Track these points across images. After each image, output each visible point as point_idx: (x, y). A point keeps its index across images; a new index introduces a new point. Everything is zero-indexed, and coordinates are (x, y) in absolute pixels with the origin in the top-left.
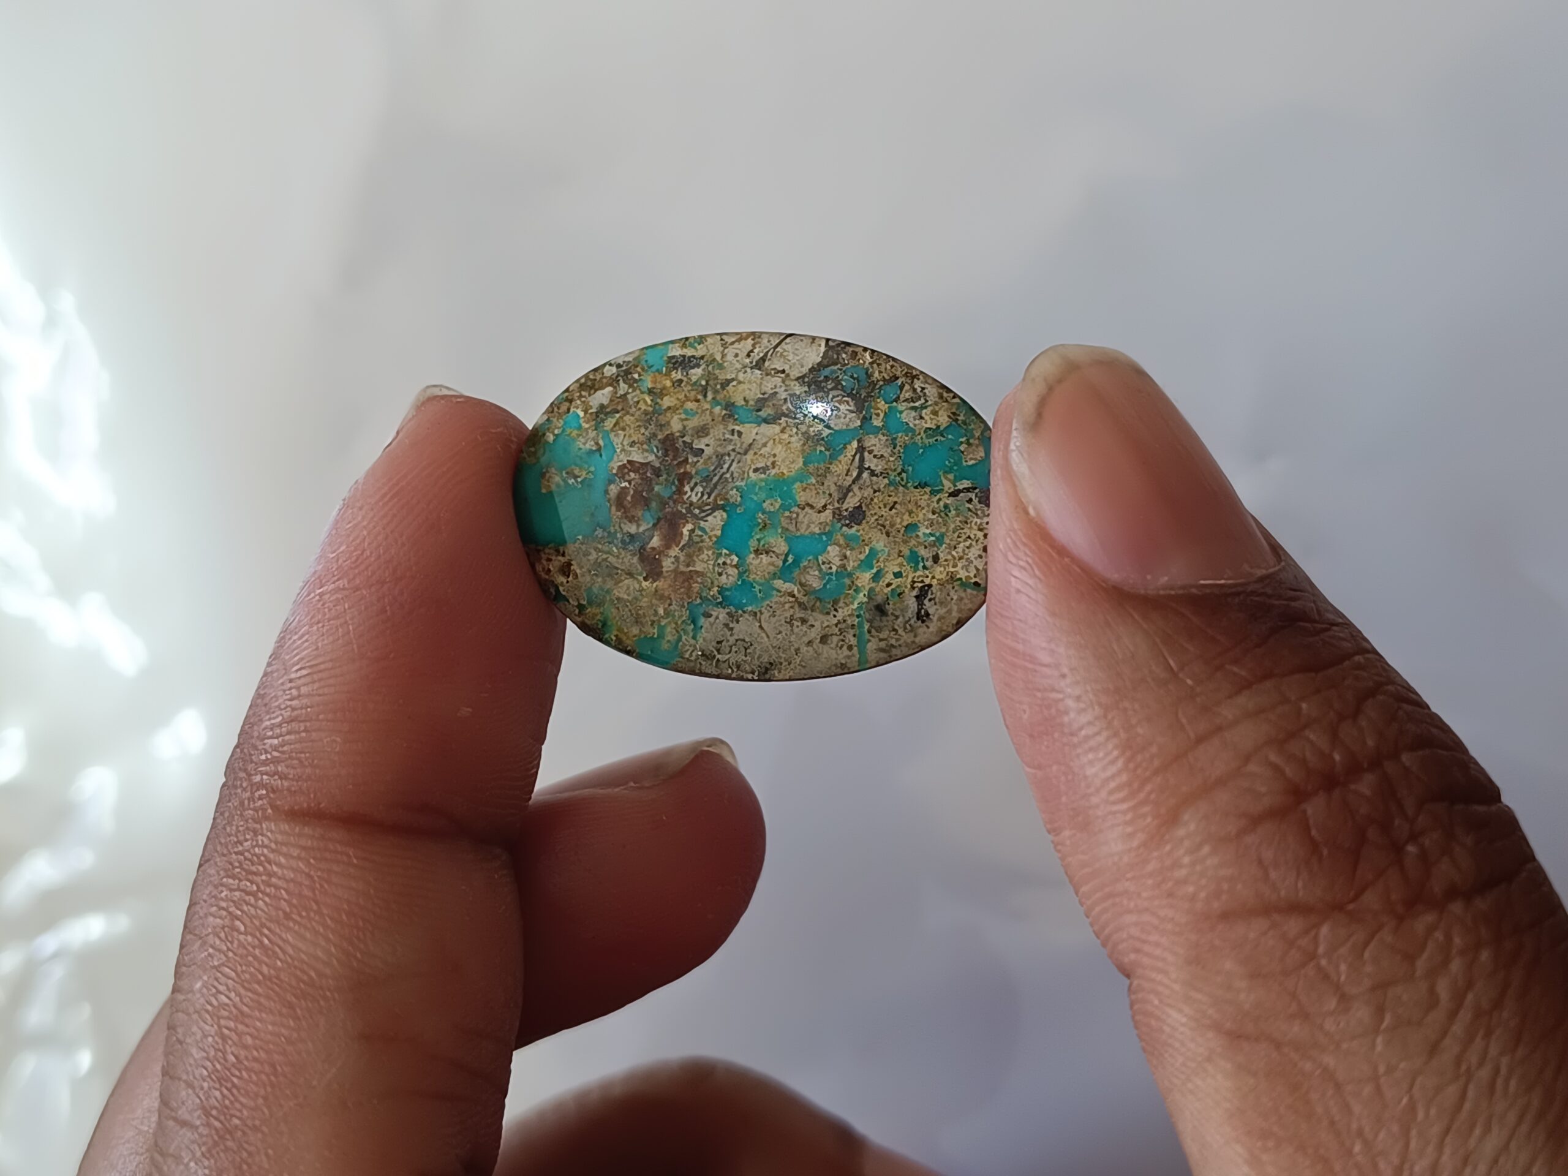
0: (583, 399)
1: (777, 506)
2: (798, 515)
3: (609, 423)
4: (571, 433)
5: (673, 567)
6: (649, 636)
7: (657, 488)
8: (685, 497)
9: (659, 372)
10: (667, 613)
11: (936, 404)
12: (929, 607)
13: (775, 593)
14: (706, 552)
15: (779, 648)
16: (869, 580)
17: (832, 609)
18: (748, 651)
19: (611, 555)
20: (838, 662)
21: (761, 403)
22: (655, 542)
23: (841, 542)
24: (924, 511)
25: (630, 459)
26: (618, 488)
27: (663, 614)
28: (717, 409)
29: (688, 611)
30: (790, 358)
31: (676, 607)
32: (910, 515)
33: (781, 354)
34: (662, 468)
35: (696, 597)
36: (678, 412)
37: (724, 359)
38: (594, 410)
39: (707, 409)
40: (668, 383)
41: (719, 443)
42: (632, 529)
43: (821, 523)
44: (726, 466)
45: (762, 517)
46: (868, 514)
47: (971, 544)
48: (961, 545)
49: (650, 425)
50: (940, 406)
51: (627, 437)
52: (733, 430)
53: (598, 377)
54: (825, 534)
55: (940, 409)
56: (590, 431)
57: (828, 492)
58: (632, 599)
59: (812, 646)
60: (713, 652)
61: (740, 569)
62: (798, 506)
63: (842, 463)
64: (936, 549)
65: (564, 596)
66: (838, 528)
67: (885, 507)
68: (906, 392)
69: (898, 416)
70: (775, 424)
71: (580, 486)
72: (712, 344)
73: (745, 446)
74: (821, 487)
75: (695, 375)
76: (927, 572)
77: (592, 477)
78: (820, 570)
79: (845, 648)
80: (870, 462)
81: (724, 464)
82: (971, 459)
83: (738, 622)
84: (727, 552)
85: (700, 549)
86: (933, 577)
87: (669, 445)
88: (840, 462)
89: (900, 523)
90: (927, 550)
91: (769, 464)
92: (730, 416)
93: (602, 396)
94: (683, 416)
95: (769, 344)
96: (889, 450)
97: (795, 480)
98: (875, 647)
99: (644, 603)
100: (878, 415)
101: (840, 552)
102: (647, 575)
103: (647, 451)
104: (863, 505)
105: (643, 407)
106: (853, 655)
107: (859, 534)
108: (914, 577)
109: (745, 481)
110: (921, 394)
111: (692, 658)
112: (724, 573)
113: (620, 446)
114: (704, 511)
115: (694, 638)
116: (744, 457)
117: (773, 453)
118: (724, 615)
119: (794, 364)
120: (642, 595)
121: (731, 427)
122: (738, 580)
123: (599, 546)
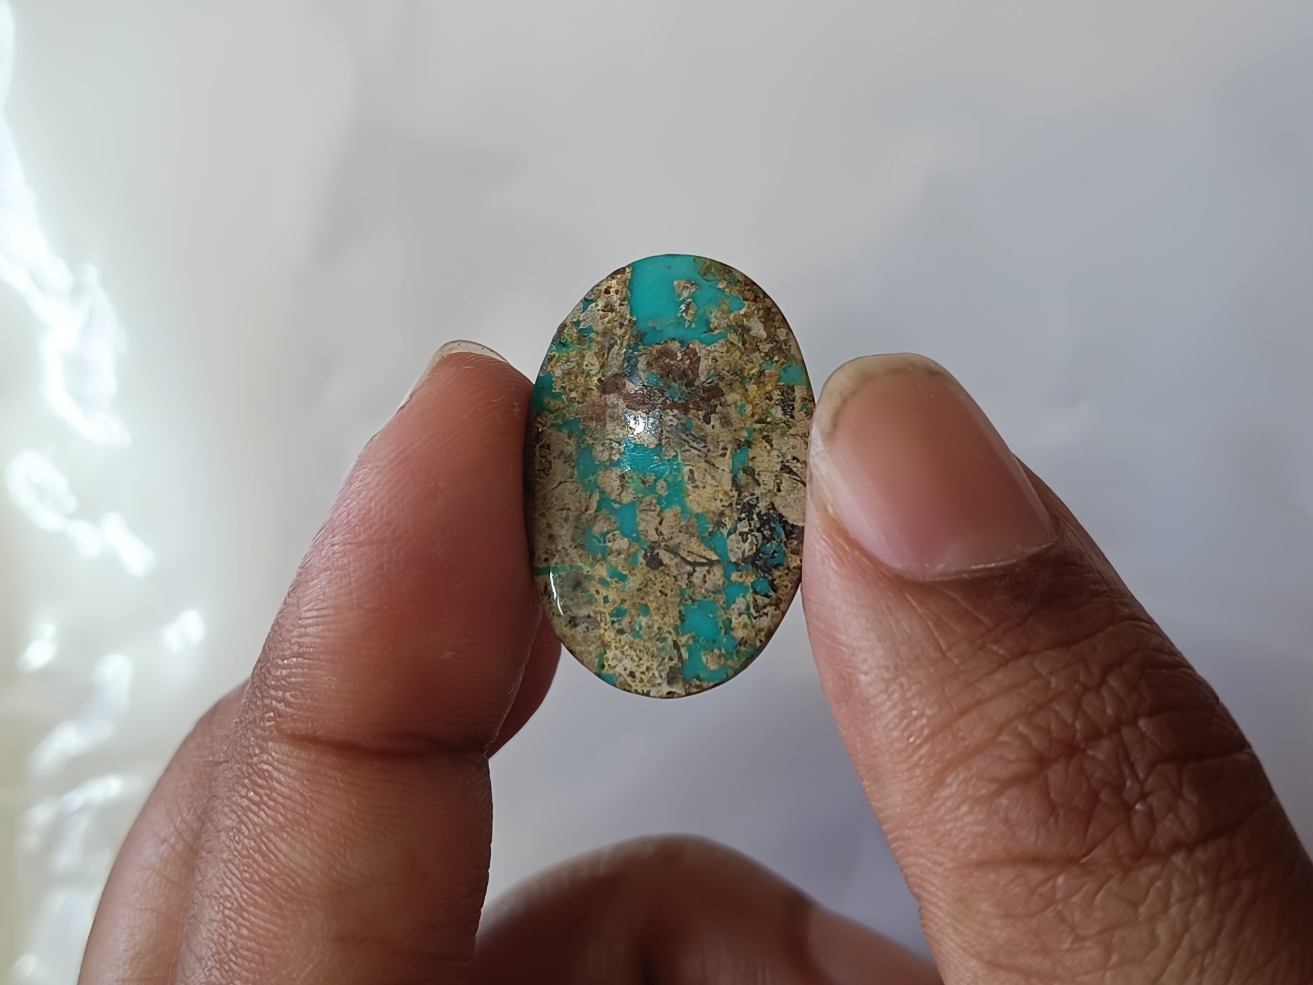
0: (756, 312)
1: (660, 492)
2: (654, 511)
3: (733, 337)
4: (726, 304)
5: (609, 403)
6: (553, 385)
7: (675, 385)
8: (668, 411)
9: (778, 380)
10: (572, 400)
11: (753, 627)
12: (581, 627)
13: (589, 493)
14: (621, 431)
15: (545, 499)
16: (601, 575)
17: (577, 544)
18: (542, 472)
19: (620, 348)
20: (536, 550)
21: (750, 472)
22: (630, 387)
23: (632, 550)
24: (660, 620)
25: (702, 359)
26: (677, 350)
27: (570, 396)
28: (745, 434)
29: (573, 418)
30: (792, 496)
31: (576, 408)
32: (656, 608)
33: (796, 488)
34: (694, 388)
35: (584, 425)
36: (743, 398)
37: (790, 437)
38: (745, 323)
39: (745, 424)
40: (769, 388)
41: (716, 437)
42: (641, 365)
43: (647, 531)
44: (695, 445)
45: (651, 480)
46: (656, 572)
47: (635, 661)
48: (633, 653)
49: (731, 375)
50: (752, 630)
51: (721, 354)
52: (726, 449)
53: (777, 324)
54: (638, 535)
55: (749, 630)
56: (727, 321)
57: (673, 536)
58: (583, 369)
59: (547, 528)
60: (541, 442)
61: (608, 463)
62: (661, 511)
63: (699, 548)
64: (629, 631)
65: (587, 308)
66: (643, 546)
67: (662, 586)
68: (763, 601)
69: (741, 595)
70: (732, 486)
71: (679, 315)
72: (805, 423)
73: (713, 460)
74: (677, 530)
75: (776, 412)
76: (609, 624)
77: (686, 326)
78: (607, 533)
79: (546, 556)
80: (700, 571)
81: (697, 443)
82: (707, 659)
83: (565, 462)
84: (621, 451)
85: (623, 427)
87: (714, 393)
88: (700, 546)
89: (649, 600)
90: (627, 624)
91: (697, 483)
92: (739, 447)
93: (758, 329)
94: (739, 404)
96: (711, 588)
97: (683, 506)
99: (581, 380)
100: (741, 577)
101: (624, 549)
102: (602, 381)
103: (708, 373)
104: (663, 568)
105: (747, 367)
106: (541, 563)
107: (639, 565)
108: (605, 613)
109: (681, 462)
110: (761, 613)
111: (536, 424)
112: (605, 448)
113: (713, 349)
114: (657, 428)
115: (552, 425)
116: (703, 460)
117: (706, 485)
118: (570, 450)
119: (786, 500)
120: (586, 377)
121: (729, 447)
122: (598, 461)
123: (627, 337)
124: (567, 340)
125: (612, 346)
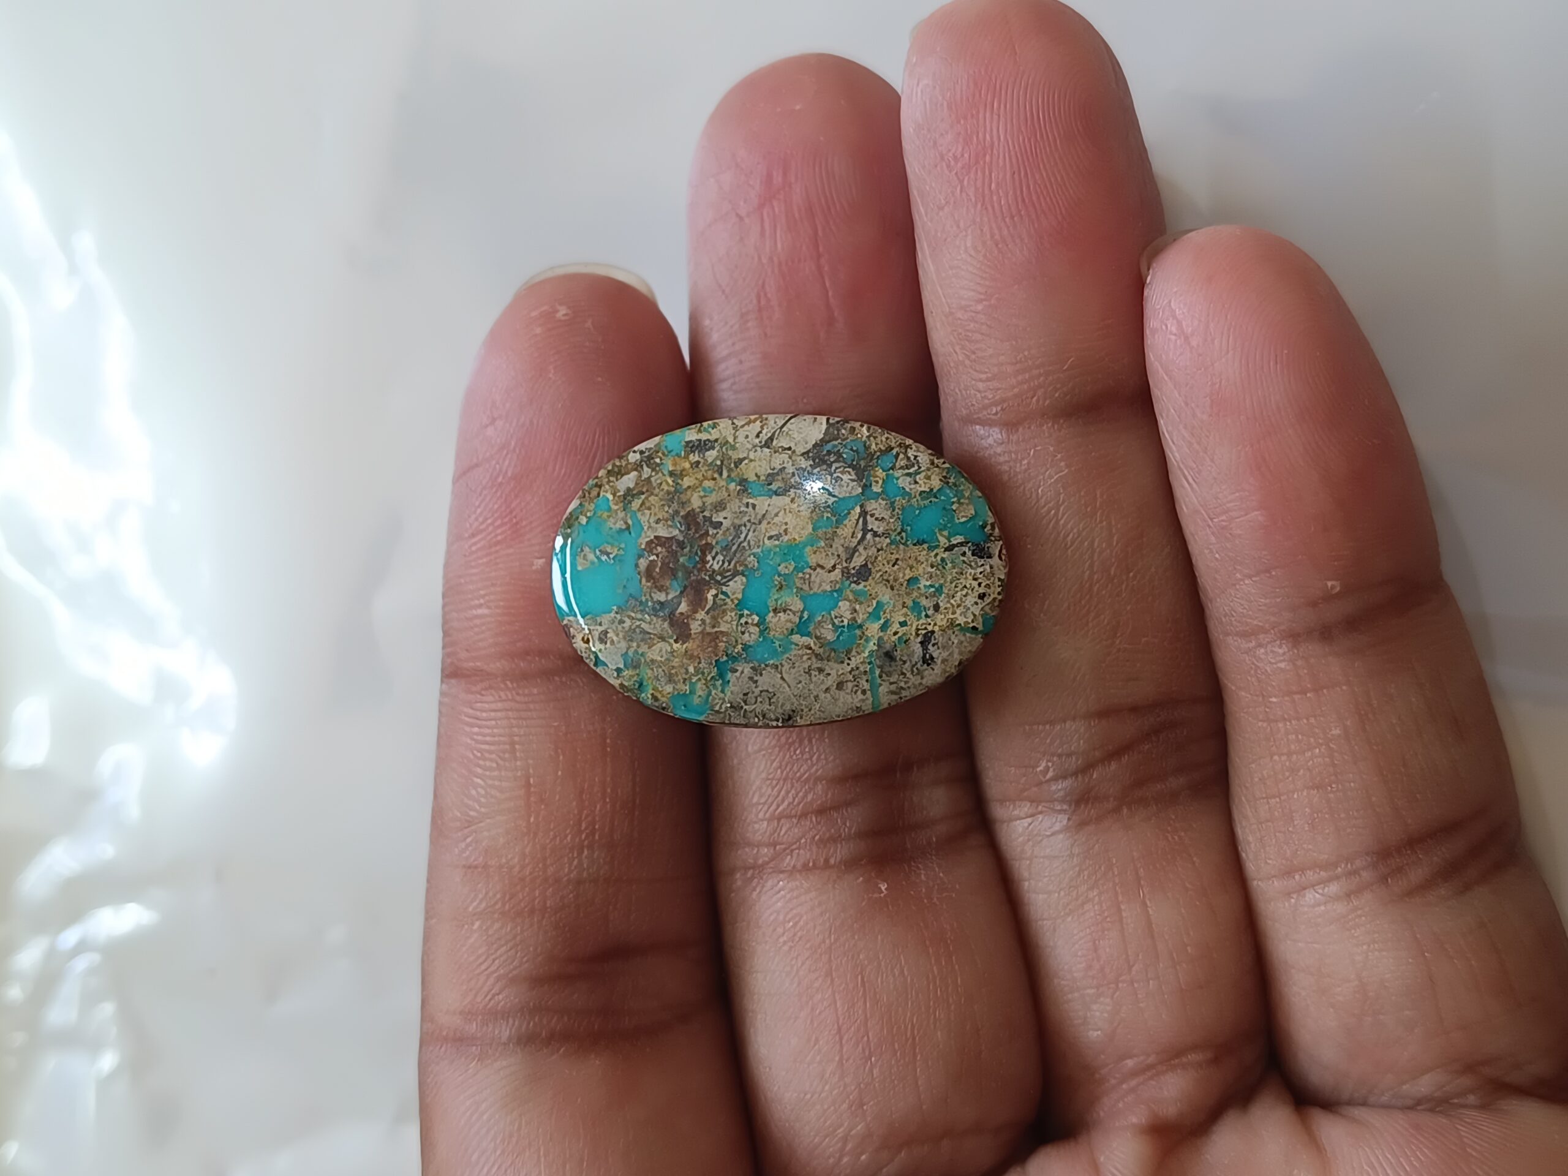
0: (611, 484)
1: (791, 569)
2: (810, 575)
3: (636, 504)
4: (602, 515)
5: (700, 629)
6: (681, 693)
7: (681, 560)
8: (708, 566)
9: (679, 455)
10: (697, 671)
11: (928, 469)
12: (933, 651)
13: (793, 646)
14: (729, 614)
15: (800, 696)
16: (878, 630)
17: (846, 658)
18: (772, 701)
19: (644, 621)
20: (853, 705)
21: (771, 478)
22: (683, 607)
23: (851, 597)
24: (923, 566)
25: (656, 534)
26: (648, 561)
27: (693, 672)
28: (732, 486)
29: (716, 668)
30: (795, 436)
31: (705, 666)
32: (911, 570)
33: (787, 433)
34: (686, 541)
35: (723, 655)
36: (697, 490)
37: (736, 441)
38: (622, 493)
39: (723, 486)
40: (687, 465)
41: (735, 515)
42: (662, 597)
43: (831, 582)
44: (743, 536)
45: (779, 579)
46: (873, 570)
47: (967, 593)
48: (959, 594)
49: (673, 503)
50: (932, 471)
51: (653, 515)
52: (748, 503)
53: (624, 463)
54: (836, 591)
55: (932, 474)
56: (619, 512)
57: (836, 553)
58: (665, 660)
59: (829, 693)
60: (740, 703)
61: (761, 627)
62: (810, 567)
63: (848, 526)
64: (936, 599)
65: (603, 662)
66: (847, 586)
67: (888, 564)
68: (901, 460)
69: (895, 481)
70: (785, 495)
71: (612, 561)
72: (723, 428)
73: (759, 517)
74: (830, 549)
75: (711, 456)
76: (929, 620)
77: (623, 553)
78: (834, 624)
79: (859, 692)
80: (872, 524)
81: (741, 533)
82: (963, 517)
83: (761, 675)
84: (749, 613)
85: (724, 612)
86: (935, 624)
87: (691, 520)
88: (846, 526)
89: (903, 577)
90: (928, 600)
91: (782, 531)
92: (745, 490)
93: (628, 480)
94: (702, 494)
95: (775, 425)
96: (889, 513)
97: (805, 544)
98: (886, 690)
99: (676, 662)
100: (877, 482)
101: (850, 606)
102: (677, 638)
103: (671, 526)
104: (869, 563)
105: (665, 487)
106: (867, 699)
107: (866, 589)
108: (918, 626)
109: (760, 548)
110: (915, 462)
111: (723, 710)
112: (746, 632)
113: (647, 523)
114: (726, 577)
115: (723, 691)
116: (759, 526)
117: (784, 521)
118: (749, 669)
119: (799, 441)
120: (673, 656)
121: (745, 501)
122: (760, 637)
123: (633, 615)
124: (636, 681)
125: (642, 630)
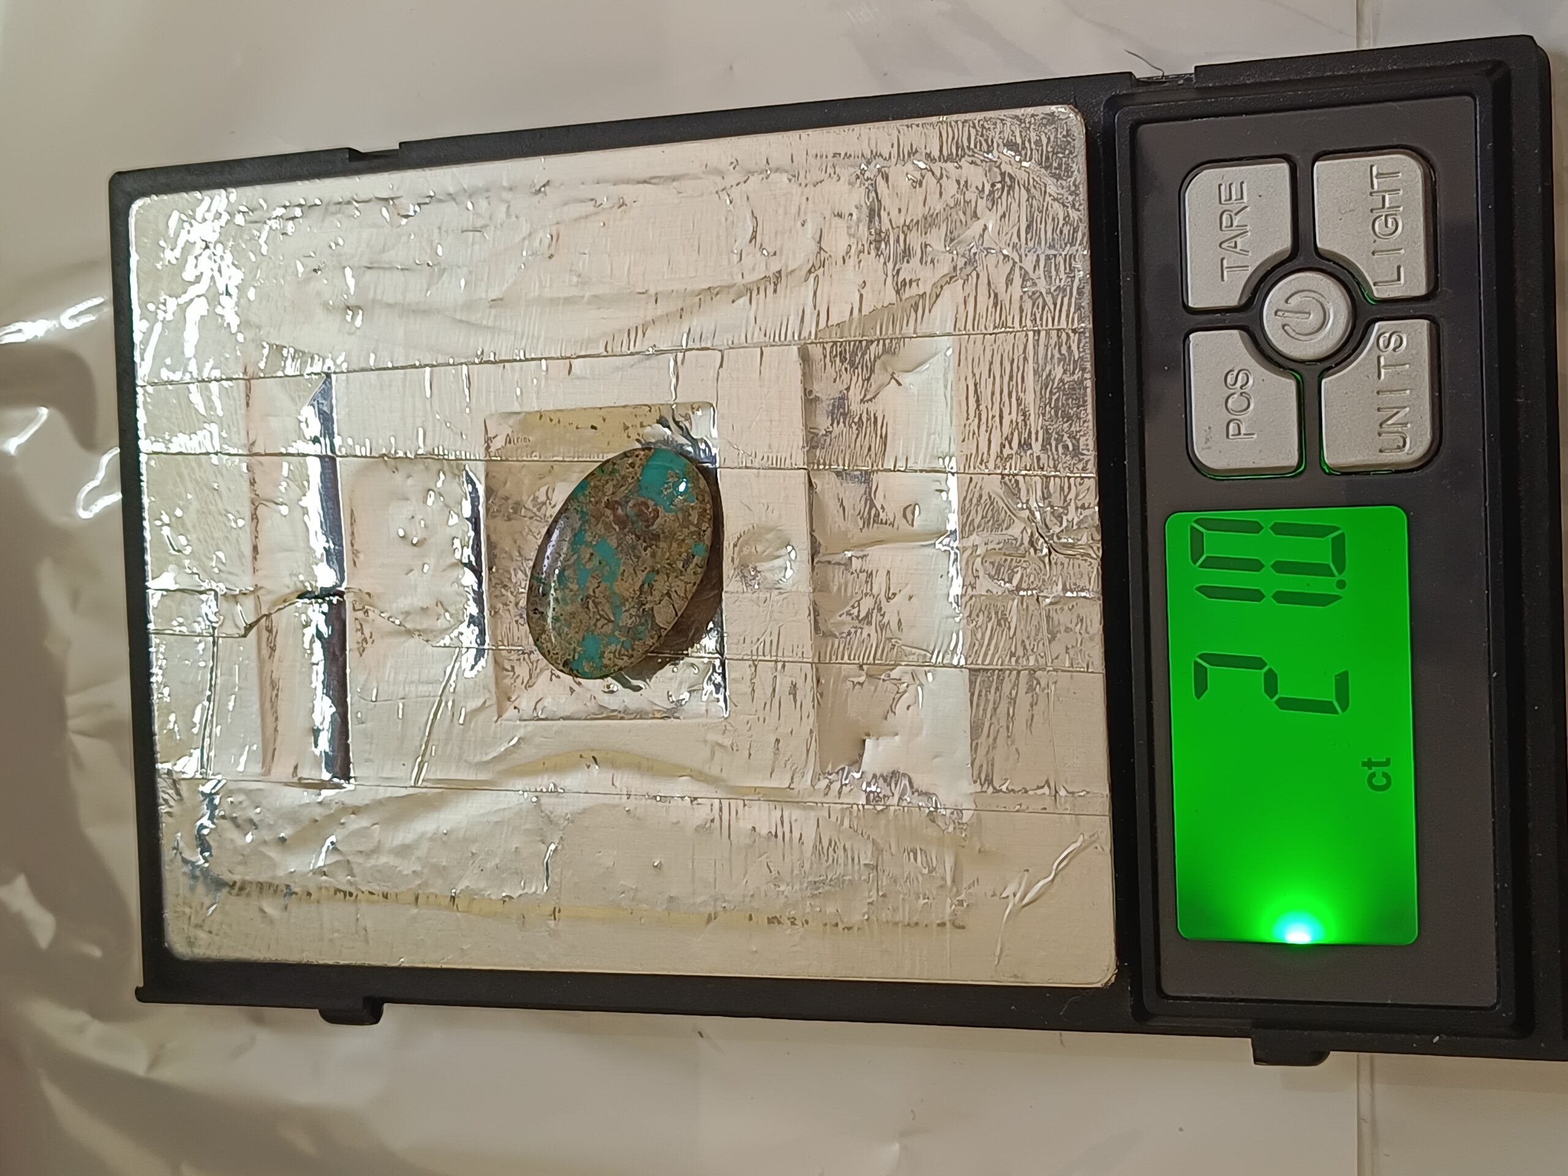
0: (698, 508)
1: (605, 573)
2: (597, 580)
3: (680, 516)
5: (606, 514)
6: (588, 490)
7: (640, 523)
8: (630, 534)
10: (590, 502)
12: (538, 616)
13: (573, 553)
14: (604, 532)
19: (626, 489)
21: (651, 586)
22: (620, 512)
25: (660, 517)
26: (650, 506)
27: (592, 500)
28: (659, 566)
29: (586, 512)
30: (665, 609)
31: (590, 507)
32: (575, 627)
33: (669, 606)
34: (648, 530)
35: (589, 518)
36: (668, 548)
38: (690, 511)
39: (662, 562)
40: (683, 550)
41: (645, 560)
42: (630, 504)
44: (633, 558)
45: (604, 564)
46: (583, 610)
47: (554, 646)
49: (669, 533)
51: (670, 520)
52: (646, 569)
53: (705, 520)
54: (584, 587)
56: (682, 505)
57: (600, 597)
58: (604, 489)
61: (590, 543)
62: (601, 582)
64: (557, 631)
65: (623, 459)
69: (615, 643)
70: (639, 589)
71: (661, 489)
73: (637, 571)
74: (603, 595)
75: (679, 564)
77: (661, 496)
80: (603, 621)
81: (635, 558)
82: (586, 664)
84: (598, 541)
85: (606, 530)
86: (547, 624)
87: (656, 537)
88: (609, 609)
89: (573, 621)
91: (624, 577)
92: (653, 571)
93: (694, 517)
94: (664, 550)
95: (676, 602)
96: (604, 632)
97: (612, 585)
98: (536, 583)
99: (600, 494)
100: (620, 635)
101: (574, 590)
102: (609, 501)
103: (659, 526)
104: (587, 610)
105: (679, 534)
109: (622, 563)
111: (570, 504)
113: (668, 515)
114: (620, 540)
115: (577, 510)
116: (632, 568)
117: (627, 581)
119: (661, 610)
120: (603, 494)
121: (648, 569)
122: (586, 540)
123: (632, 485)
124: (605, 470)
125: (622, 486)
